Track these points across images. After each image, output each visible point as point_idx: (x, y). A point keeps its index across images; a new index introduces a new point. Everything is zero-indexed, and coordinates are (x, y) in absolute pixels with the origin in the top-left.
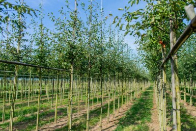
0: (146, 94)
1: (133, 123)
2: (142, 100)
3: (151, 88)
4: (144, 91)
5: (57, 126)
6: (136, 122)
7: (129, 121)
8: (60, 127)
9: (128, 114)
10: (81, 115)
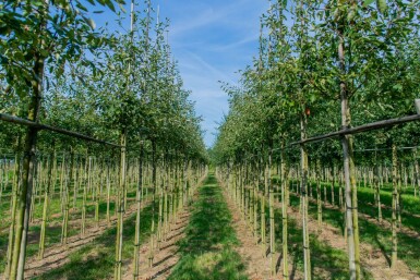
0: (208, 192)
1: (208, 249)
2: (205, 204)
3: (211, 180)
4: (202, 186)
5: (48, 264)
6: (213, 246)
7: (199, 246)
8: (54, 266)
9: (191, 232)
10: (91, 239)
